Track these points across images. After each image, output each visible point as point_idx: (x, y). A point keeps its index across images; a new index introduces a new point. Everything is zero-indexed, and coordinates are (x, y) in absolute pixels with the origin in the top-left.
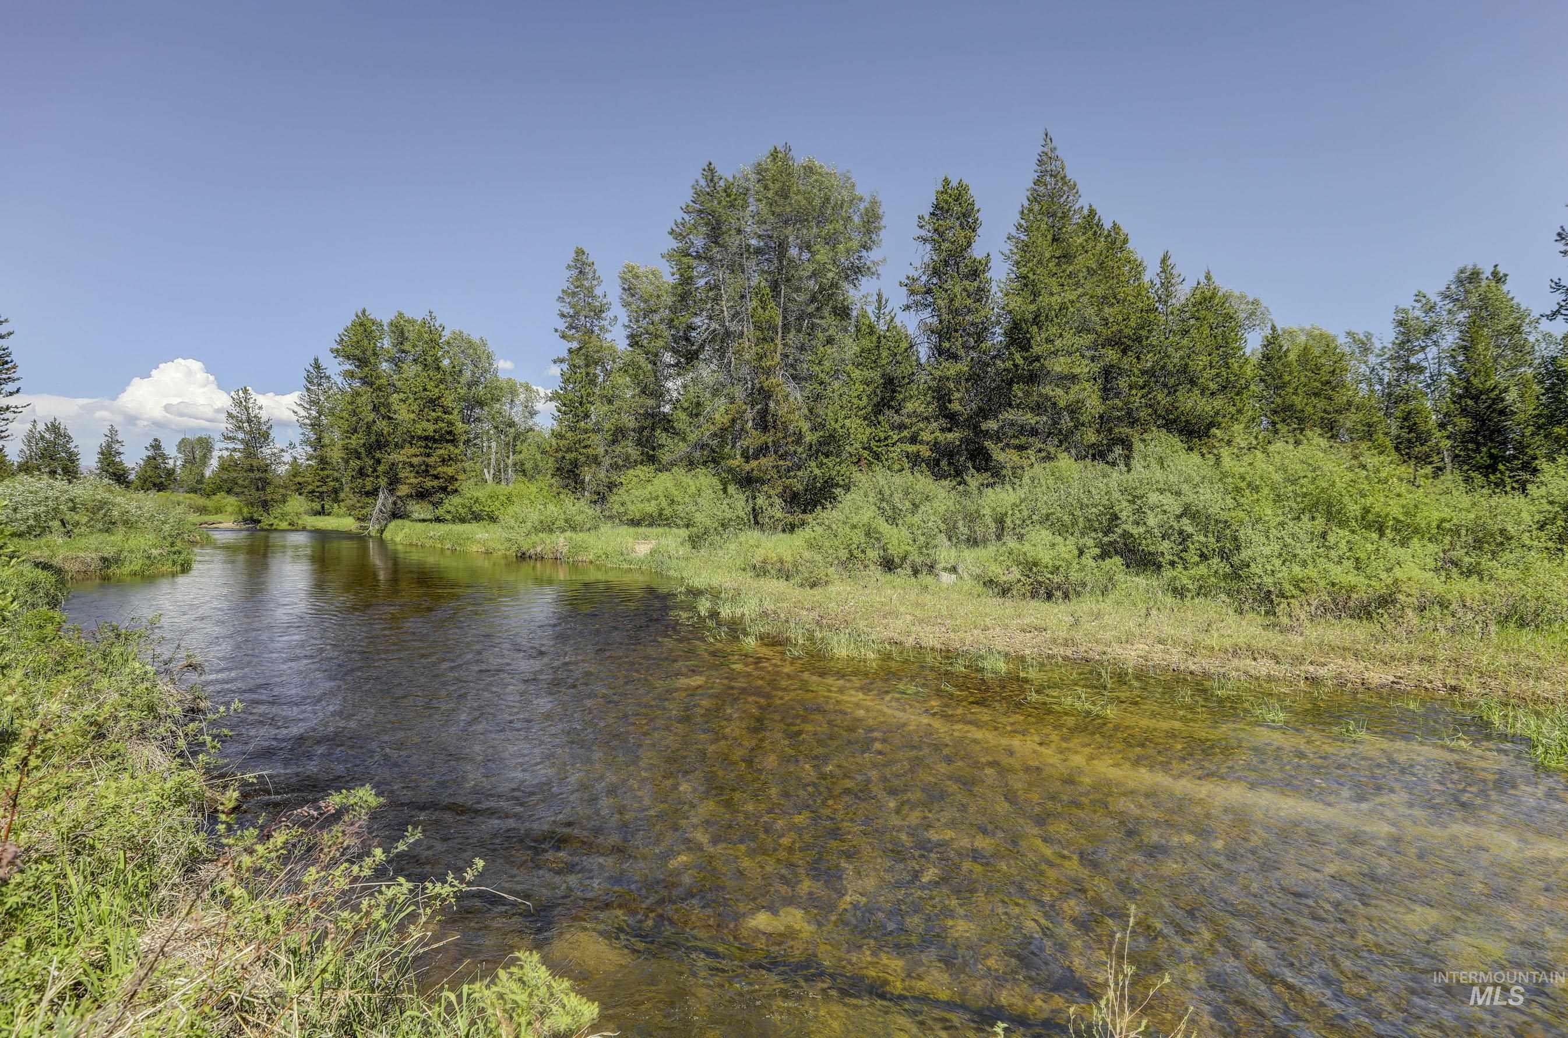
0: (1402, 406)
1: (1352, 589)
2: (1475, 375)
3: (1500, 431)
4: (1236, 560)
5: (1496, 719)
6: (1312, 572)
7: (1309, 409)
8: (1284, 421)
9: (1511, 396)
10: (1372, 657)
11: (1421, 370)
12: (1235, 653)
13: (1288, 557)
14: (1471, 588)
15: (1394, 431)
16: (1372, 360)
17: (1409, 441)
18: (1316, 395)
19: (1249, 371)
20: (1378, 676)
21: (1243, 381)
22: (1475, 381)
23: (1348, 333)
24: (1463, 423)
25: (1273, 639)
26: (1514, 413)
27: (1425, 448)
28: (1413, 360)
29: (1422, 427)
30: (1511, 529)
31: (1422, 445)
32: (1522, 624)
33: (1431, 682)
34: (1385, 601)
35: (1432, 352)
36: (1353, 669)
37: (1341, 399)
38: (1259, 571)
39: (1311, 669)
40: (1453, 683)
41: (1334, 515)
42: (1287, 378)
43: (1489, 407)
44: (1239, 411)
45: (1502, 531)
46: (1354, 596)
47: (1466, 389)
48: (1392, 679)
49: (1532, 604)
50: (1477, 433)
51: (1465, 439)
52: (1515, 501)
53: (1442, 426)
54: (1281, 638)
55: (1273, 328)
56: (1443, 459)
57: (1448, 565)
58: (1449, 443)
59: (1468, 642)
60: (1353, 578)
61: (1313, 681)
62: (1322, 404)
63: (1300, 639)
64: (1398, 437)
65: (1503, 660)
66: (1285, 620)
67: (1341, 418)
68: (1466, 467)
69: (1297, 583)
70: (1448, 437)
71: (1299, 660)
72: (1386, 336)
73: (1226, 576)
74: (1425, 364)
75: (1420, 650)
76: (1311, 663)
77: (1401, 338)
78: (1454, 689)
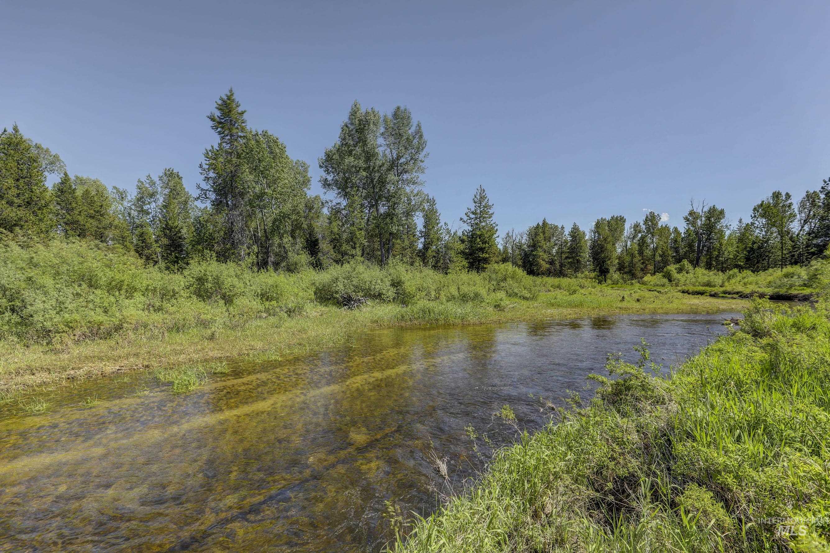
0: (139, 229)
1: (101, 323)
2: (170, 220)
3: (180, 246)
4: (25, 312)
5: (161, 377)
6: (77, 317)
7: (88, 225)
8: (72, 229)
9: (184, 231)
10: (109, 359)
11: (148, 213)
12: (18, 373)
13: (60, 308)
14: (157, 317)
15: (135, 242)
16: (126, 204)
17: (142, 247)
18: (90, 217)
19: (48, 195)
20: (110, 368)
21: (43, 202)
22: (170, 222)
23: (114, 187)
24: (165, 241)
25: (49, 359)
26: (185, 238)
27: (150, 251)
28: (145, 208)
29: (149, 241)
30: (177, 289)
31: (148, 249)
32: (178, 331)
33: (137, 365)
34: (118, 328)
35: (153, 205)
36: (96, 367)
37: (106, 222)
38: (41, 319)
39: (72, 372)
40: (147, 364)
41: (92, 284)
42: (74, 205)
43: (175, 235)
44: (41, 220)
45: (173, 290)
46: (102, 327)
47: (166, 225)
48: (118, 368)
49: (182, 322)
50: (171, 246)
51: (167, 247)
52: (177, 277)
53: (156, 242)
54: (54, 358)
55: (66, 174)
56: (157, 257)
57: (149, 307)
58: (160, 250)
59: (154, 342)
60: (101, 318)
61: (71, 379)
62: (95, 223)
63: (66, 356)
64: (137, 245)
65: (169, 348)
66: (59, 346)
67: (106, 232)
68: (166, 261)
69: (67, 324)
70: (159, 247)
71: (64, 369)
72: (133, 194)
73: (18, 323)
74: (150, 211)
75: (134, 350)
76: (73, 369)
77: (139, 195)
78: (147, 366)
